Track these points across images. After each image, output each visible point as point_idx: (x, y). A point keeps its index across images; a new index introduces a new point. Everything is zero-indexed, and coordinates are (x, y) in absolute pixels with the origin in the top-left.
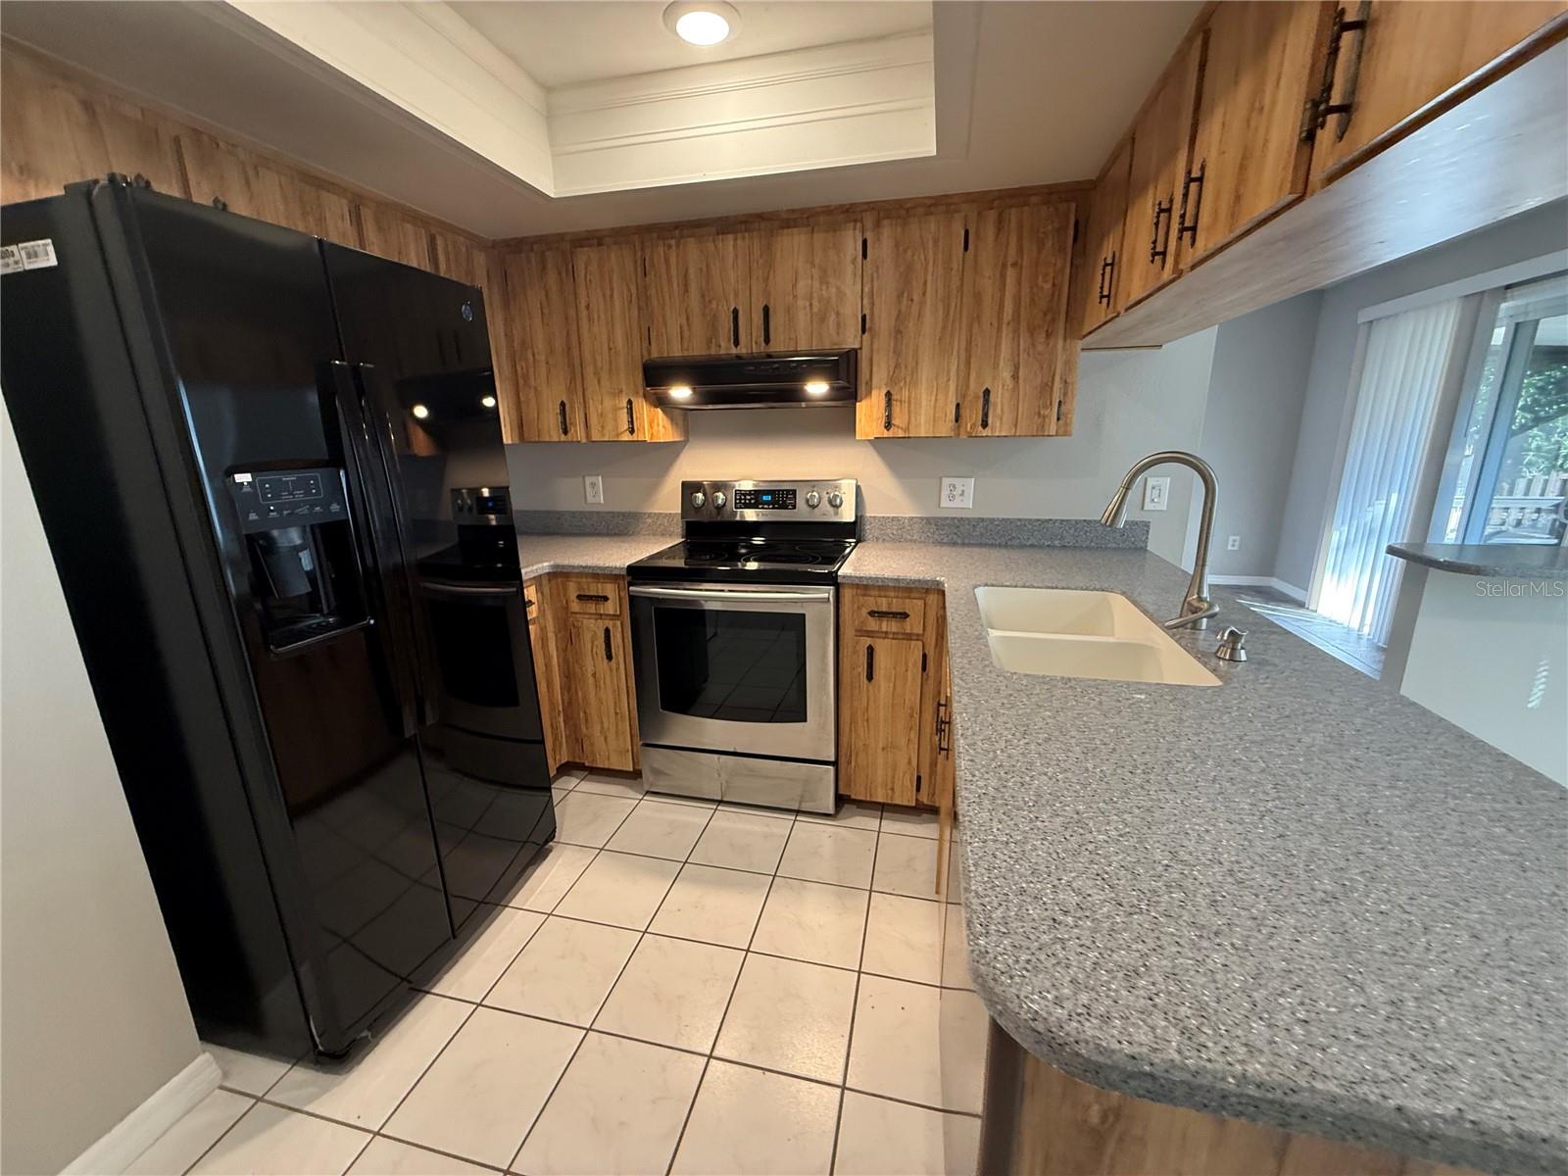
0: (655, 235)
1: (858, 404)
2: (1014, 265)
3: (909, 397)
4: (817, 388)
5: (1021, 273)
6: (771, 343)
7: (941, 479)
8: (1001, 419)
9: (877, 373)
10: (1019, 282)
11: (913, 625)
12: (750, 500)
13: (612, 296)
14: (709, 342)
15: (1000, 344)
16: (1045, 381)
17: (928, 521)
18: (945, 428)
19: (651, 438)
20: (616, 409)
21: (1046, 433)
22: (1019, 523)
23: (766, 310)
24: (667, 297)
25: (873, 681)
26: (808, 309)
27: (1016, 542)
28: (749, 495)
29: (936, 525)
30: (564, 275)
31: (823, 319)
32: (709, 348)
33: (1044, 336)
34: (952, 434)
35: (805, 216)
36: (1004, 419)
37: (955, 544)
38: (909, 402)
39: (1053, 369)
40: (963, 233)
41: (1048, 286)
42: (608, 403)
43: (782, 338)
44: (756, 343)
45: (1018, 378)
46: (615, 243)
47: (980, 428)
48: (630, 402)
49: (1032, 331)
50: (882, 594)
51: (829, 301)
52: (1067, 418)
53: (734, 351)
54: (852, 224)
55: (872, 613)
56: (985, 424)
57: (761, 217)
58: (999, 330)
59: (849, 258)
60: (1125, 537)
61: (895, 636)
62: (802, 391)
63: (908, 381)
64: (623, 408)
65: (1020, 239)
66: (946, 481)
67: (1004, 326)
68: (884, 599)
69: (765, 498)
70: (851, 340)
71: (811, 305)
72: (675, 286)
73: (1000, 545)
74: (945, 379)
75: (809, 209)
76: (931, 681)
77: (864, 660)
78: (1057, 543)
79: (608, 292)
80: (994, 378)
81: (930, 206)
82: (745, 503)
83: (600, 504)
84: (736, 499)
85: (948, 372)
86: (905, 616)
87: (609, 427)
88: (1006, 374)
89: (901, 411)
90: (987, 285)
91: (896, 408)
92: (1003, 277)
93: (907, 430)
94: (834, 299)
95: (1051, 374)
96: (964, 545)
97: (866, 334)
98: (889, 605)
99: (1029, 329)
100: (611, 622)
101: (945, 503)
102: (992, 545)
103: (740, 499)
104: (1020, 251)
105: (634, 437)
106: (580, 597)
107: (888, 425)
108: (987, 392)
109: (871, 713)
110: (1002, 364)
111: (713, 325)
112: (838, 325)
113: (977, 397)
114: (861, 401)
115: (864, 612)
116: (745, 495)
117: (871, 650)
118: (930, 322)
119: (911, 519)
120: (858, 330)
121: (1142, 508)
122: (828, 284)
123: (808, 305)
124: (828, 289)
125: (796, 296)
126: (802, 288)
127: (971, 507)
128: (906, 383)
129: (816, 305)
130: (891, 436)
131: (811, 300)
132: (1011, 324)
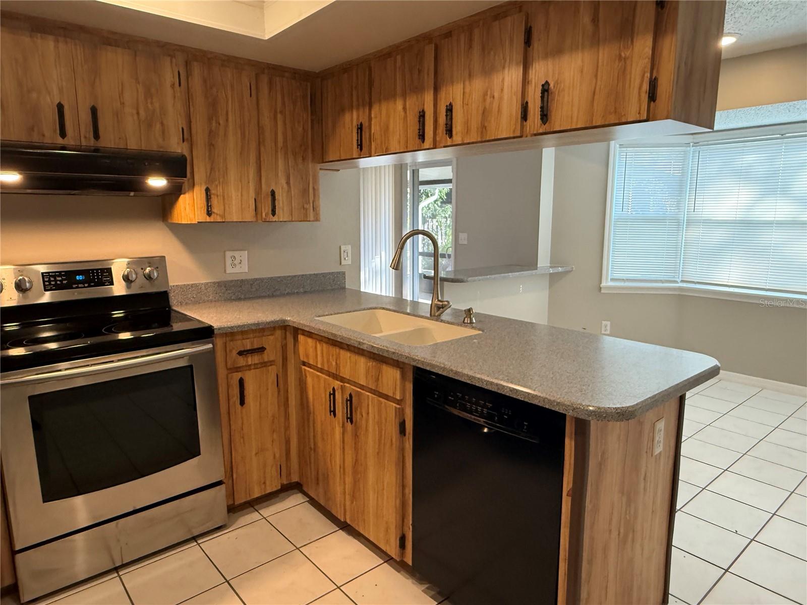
2: (281, 112)
3: (223, 193)
4: (157, 182)
5: (285, 118)
6: (102, 138)
7: (225, 252)
8: (283, 210)
10: (285, 124)
11: (267, 356)
12: (61, 281)
14: (30, 129)
15: (278, 161)
16: (304, 187)
18: (249, 216)
21: (308, 220)
22: (278, 280)
23: (94, 111)
25: (244, 406)
26: (135, 116)
27: (278, 293)
28: (59, 276)
29: (225, 287)
31: (150, 125)
33: (301, 158)
34: (254, 220)
35: (126, 40)
36: (285, 208)
38: (224, 197)
39: (308, 179)
40: (249, 84)
41: (301, 129)
43: (112, 136)
44: (85, 137)
45: (290, 184)
47: (271, 216)
49: (295, 155)
50: (245, 336)
51: (154, 112)
52: (318, 210)
53: (60, 140)
54: (168, 58)
55: (241, 353)
56: (274, 213)
58: (276, 152)
59: (168, 84)
60: (335, 282)
61: (256, 366)
62: (143, 183)
63: (221, 180)
65: (283, 98)
66: (229, 254)
67: (279, 150)
68: (248, 340)
69: (78, 278)
70: (176, 147)
71: (138, 113)
73: (269, 296)
74: (246, 182)
76: (282, 392)
77: (236, 391)
78: (301, 290)
80: (276, 184)
81: (225, 61)
82: (56, 285)
84: (44, 281)
85: (248, 176)
86: (261, 350)
88: (283, 181)
89: (218, 202)
90: (266, 121)
91: (215, 201)
92: (275, 118)
93: (223, 216)
94: (158, 112)
97: (185, 143)
98: (252, 343)
99: (293, 154)
101: (229, 270)
102: (264, 297)
103: (49, 281)
104: (284, 103)
107: (209, 214)
108: (273, 193)
109: (245, 431)
110: (280, 174)
111: (34, 113)
112: (163, 132)
113: (268, 195)
114: (184, 193)
115: (235, 353)
116: (54, 277)
117: (241, 382)
118: (232, 141)
119: (206, 284)
120: (180, 139)
121: (341, 264)
122: (152, 99)
123: (135, 112)
124: (152, 103)
125: (123, 103)
126: (127, 96)
127: (247, 271)
128: (219, 182)
129: (142, 113)
130: (212, 221)
131: (137, 109)
132: (283, 149)
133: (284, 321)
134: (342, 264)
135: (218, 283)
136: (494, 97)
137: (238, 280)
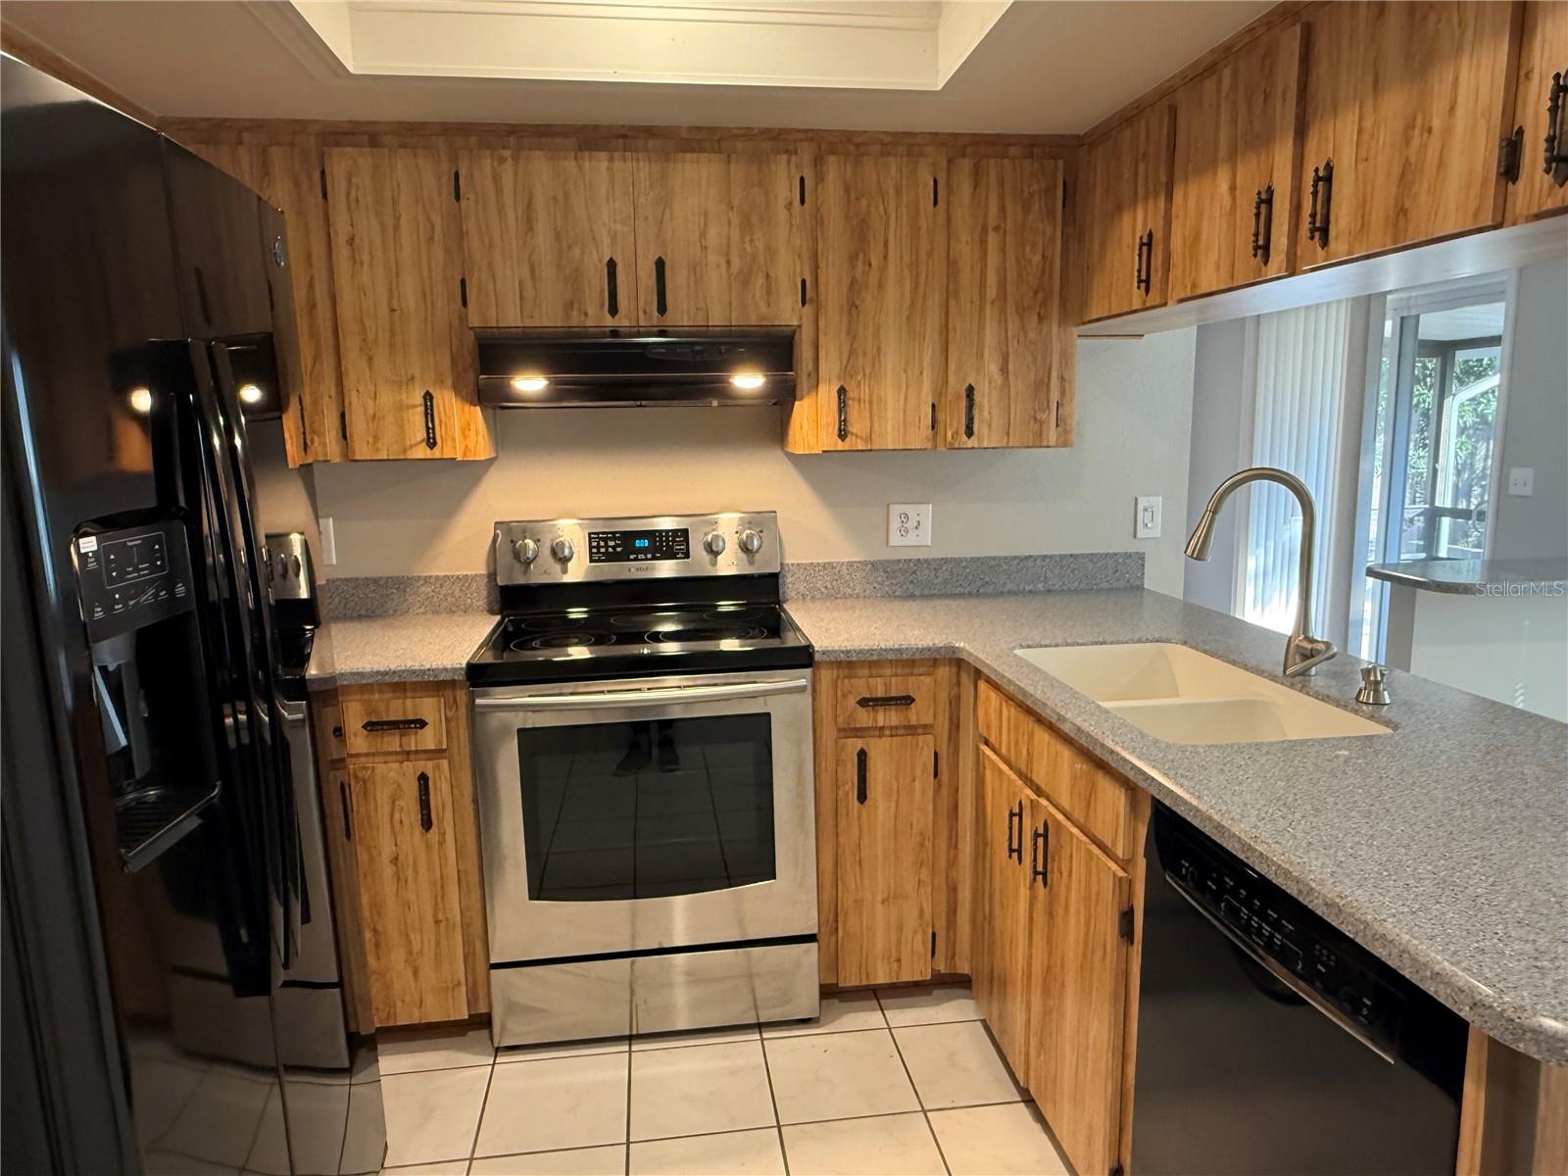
0: (473, 140)
1: (797, 403)
2: (997, 229)
3: (871, 396)
4: (748, 381)
5: (1005, 240)
6: (669, 312)
7: (888, 505)
8: (990, 426)
9: (826, 362)
10: (1003, 251)
11: (917, 714)
12: (614, 547)
13: (396, 228)
14: (569, 306)
15: (984, 328)
16: (1040, 377)
17: (874, 565)
18: (919, 437)
19: (465, 454)
20: (401, 408)
21: (1045, 444)
22: (992, 563)
23: (660, 265)
24: (496, 234)
25: (866, 802)
26: (724, 267)
27: (990, 589)
28: (611, 539)
29: (885, 572)
30: (305, 186)
31: (746, 283)
32: (568, 316)
33: (1036, 317)
34: (929, 445)
35: (715, 138)
36: (994, 424)
37: (912, 597)
38: (871, 403)
39: (1048, 360)
40: (932, 183)
41: (1037, 259)
42: (387, 397)
43: (685, 306)
44: (645, 312)
45: (1007, 372)
46: (404, 146)
47: (964, 437)
48: (428, 397)
49: (1022, 312)
50: (874, 672)
51: (754, 258)
52: (1065, 424)
53: (609, 322)
54: (784, 157)
55: (864, 702)
56: (970, 432)
57: (649, 132)
58: (982, 310)
59: (782, 202)
60: (1118, 574)
61: (894, 730)
62: (724, 381)
63: (867, 372)
64: (414, 406)
65: (1002, 198)
66: (896, 510)
67: (988, 306)
68: (879, 679)
69: (638, 543)
70: (787, 313)
71: (728, 262)
72: (511, 217)
73: (970, 595)
74: (917, 372)
75: (722, 129)
76: (944, 791)
77: (851, 772)
78: (1040, 586)
79: (390, 222)
80: (978, 373)
81: (886, 144)
82: (606, 553)
84: (591, 547)
85: (921, 363)
86: (907, 700)
87: (389, 435)
88: (993, 367)
89: (859, 412)
90: (965, 248)
91: (853, 411)
92: (983, 242)
93: (868, 439)
94: (761, 257)
95: (1048, 366)
96: (923, 597)
97: (806, 306)
98: (887, 686)
99: (1017, 312)
100: (430, 764)
101: (896, 539)
102: (961, 595)
103: (598, 547)
104: (1002, 210)
105: (436, 453)
106: (372, 726)
107: (843, 434)
108: (970, 390)
109: (866, 852)
110: (986, 356)
111: (574, 280)
112: (769, 292)
113: (959, 396)
114: (801, 399)
115: (852, 701)
116: (605, 540)
117: (862, 756)
118: (895, 295)
119: (851, 564)
120: (797, 301)
121: (1135, 536)
122: (752, 234)
123: (723, 261)
124: (752, 241)
125: (706, 248)
126: (713, 236)
127: (929, 544)
128: (864, 375)
129: (736, 261)
130: (847, 448)
131: (728, 255)
132: (996, 303)
133: (954, 649)
134: (1139, 535)
135: (873, 564)
136: (1430, 131)
137: (910, 560)
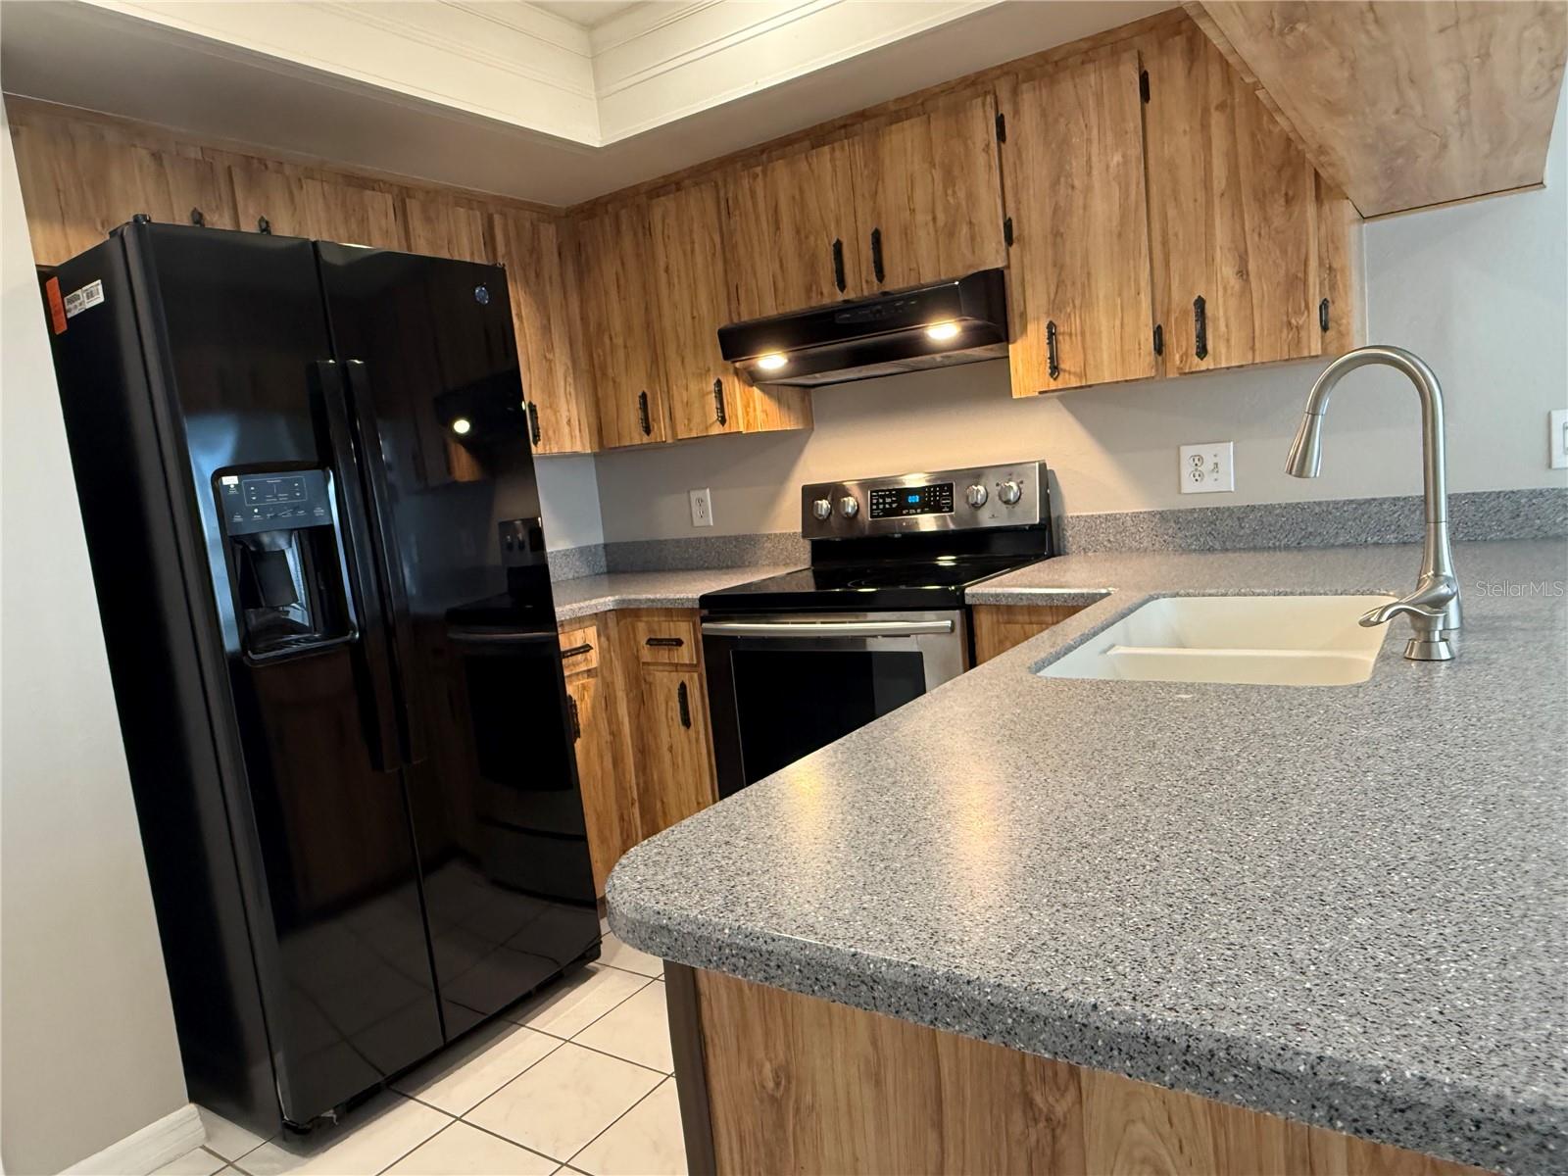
0: (739, 165)
1: (1010, 346)
2: (1221, 107)
3: (1082, 327)
4: (943, 331)
5: (1233, 118)
6: (887, 279)
7: (1178, 446)
8: (1228, 341)
9: (1031, 298)
10: (1232, 131)
12: (890, 504)
13: (693, 251)
14: (808, 290)
15: (1213, 226)
16: (1293, 271)
17: (1163, 516)
18: (1141, 364)
19: (747, 428)
20: (703, 395)
21: (1306, 354)
22: (1317, 510)
23: (877, 238)
24: (756, 243)
26: (931, 225)
27: (1316, 541)
28: (888, 496)
29: (1176, 522)
30: (640, 235)
31: (951, 234)
32: (809, 298)
33: (1282, 201)
34: (1155, 373)
35: (919, 101)
36: (1233, 342)
37: (1210, 550)
38: (1083, 334)
39: (1304, 250)
40: (1138, 78)
42: (694, 387)
43: (900, 269)
44: (867, 282)
45: (1248, 274)
46: (697, 184)
47: (1196, 359)
48: (719, 383)
49: (1261, 198)
51: (958, 206)
52: (1339, 325)
53: (840, 297)
54: (979, 100)
56: (1202, 351)
57: (863, 116)
58: (1209, 204)
59: (980, 145)
60: (1520, 520)
62: (922, 337)
63: (1078, 302)
64: (710, 392)
65: (1225, 68)
66: (1187, 452)
67: (1217, 201)
69: (911, 499)
70: (992, 258)
71: (934, 219)
72: (764, 223)
73: (1287, 548)
74: (1133, 292)
75: (922, 91)
78: (1391, 537)
79: (689, 248)
80: (1209, 281)
81: (1086, 52)
82: (884, 510)
83: (709, 526)
84: (872, 504)
85: (1137, 282)
87: (697, 419)
88: (1227, 271)
89: (1071, 348)
90: (1183, 144)
91: (1065, 347)
92: (1205, 127)
93: (1083, 374)
94: (964, 205)
95: (1303, 257)
97: (1014, 246)
99: (1257, 199)
100: (687, 675)
101: (1189, 486)
103: (878, 504)
104: (1228, 83)
105: (726, 429)
106: (650, 642)
107: (1055, 369)
108: (1200, 303)
110: (1218, 258)
111: (811, 266)
112: (973, 238)
113: (1185, 312)
114: (1015, 342)
116: (884, 497)
118: (1103, 214)
119: (1136, 515)
120: (1000, 242)
121: (1550, 466)
122: (954, 186)
123: (929, 218)
124: (954, 192)
125: (914, 210)
126: (920, 198)
127: (1233, 489)
128: (1074, 307)
129: (941, 217)
130: (1060, 387)
131: (933, 212)
132: (1226, 195)
134: (1554, 466)
135: (1162, 513)
137: (1208, 509)
